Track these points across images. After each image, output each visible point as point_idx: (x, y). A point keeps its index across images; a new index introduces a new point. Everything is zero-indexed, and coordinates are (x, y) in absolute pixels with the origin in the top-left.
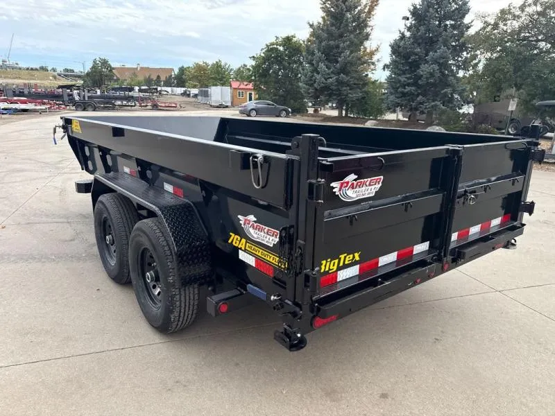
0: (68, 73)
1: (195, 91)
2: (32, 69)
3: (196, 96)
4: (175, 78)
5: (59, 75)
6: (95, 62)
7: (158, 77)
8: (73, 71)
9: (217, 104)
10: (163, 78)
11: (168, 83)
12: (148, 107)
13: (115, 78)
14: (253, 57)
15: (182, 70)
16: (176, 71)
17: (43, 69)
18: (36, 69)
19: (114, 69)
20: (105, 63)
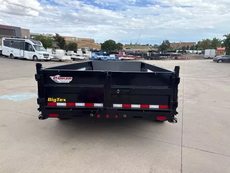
0: (156, 46)
1: (200, 52)
2: (144, 45)
3: (200, 54)
4: (195, 46)
5: (152, 47)
6: (164, 41)
7: (188, 46)
8: (157, 45)
9: (207, 57)
10: (190, 47)
11: (192, 49)
12: (173, 59)
13: (170, 47)
14: (225, 35)
15: (199, 43)
16: (197, 43)
17: (147, 45)
18: (145, 45)
19: (170, 44)
20: (167, 42)
